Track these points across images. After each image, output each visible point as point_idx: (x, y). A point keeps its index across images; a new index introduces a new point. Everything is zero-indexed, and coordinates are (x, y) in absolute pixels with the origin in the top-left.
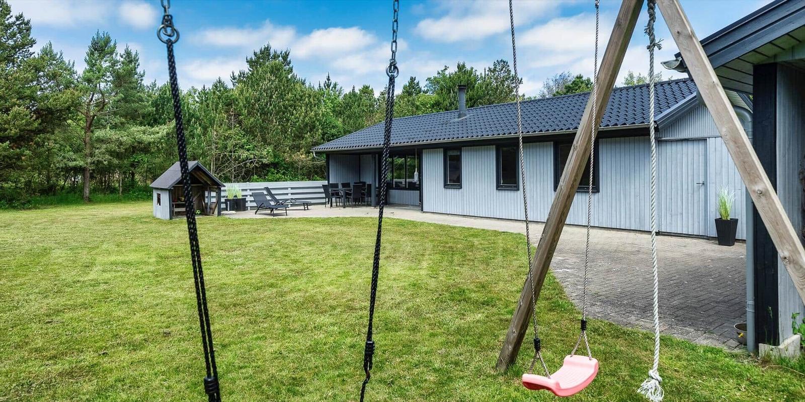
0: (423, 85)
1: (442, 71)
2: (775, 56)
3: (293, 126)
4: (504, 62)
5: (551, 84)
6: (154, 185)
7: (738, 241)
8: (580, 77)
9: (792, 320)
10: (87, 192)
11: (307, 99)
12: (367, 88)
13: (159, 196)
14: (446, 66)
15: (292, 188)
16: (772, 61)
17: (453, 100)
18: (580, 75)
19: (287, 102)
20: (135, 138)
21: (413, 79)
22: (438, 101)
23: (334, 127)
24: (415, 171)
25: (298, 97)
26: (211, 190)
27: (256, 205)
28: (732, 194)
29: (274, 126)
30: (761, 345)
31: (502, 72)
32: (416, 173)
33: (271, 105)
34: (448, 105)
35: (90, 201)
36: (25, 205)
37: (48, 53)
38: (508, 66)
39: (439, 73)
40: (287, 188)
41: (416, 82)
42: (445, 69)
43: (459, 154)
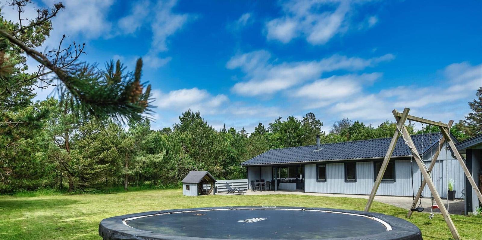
0: (266, 128)
1: (278, 120)
2: (471, 148)
3: (214, 152)
4: (312, 114)
5: (337, 125)
7: (456, 199)
8: (357, 122)
9: (476, 208)
10: (127, 186)
11: (218, 138)
12: (233, 129)
13: (188, 186)
14: (280, 117)
15: (234, 183)
17: (288, 136)
18: (357, 121)
19: (209, 140)
20: (151, 161)
21: (260, 124)
22: (280, 137)
23: (232, 152)
24: (300, 174)
25: (214, 137)
27: (228, 190)
28: (453, 181)
29: (205, 153)
30: (468, 213)
31: (311, 119)
32: (301, 175)
33: (203, 142)
34: (286, 139)
35: (128, 190)
36: (107, 192)
38: (315, 116)
39: (276, 121)
40: (232, 183)
41: (262, 125)
42: (279, 119)
43: (324, 166)
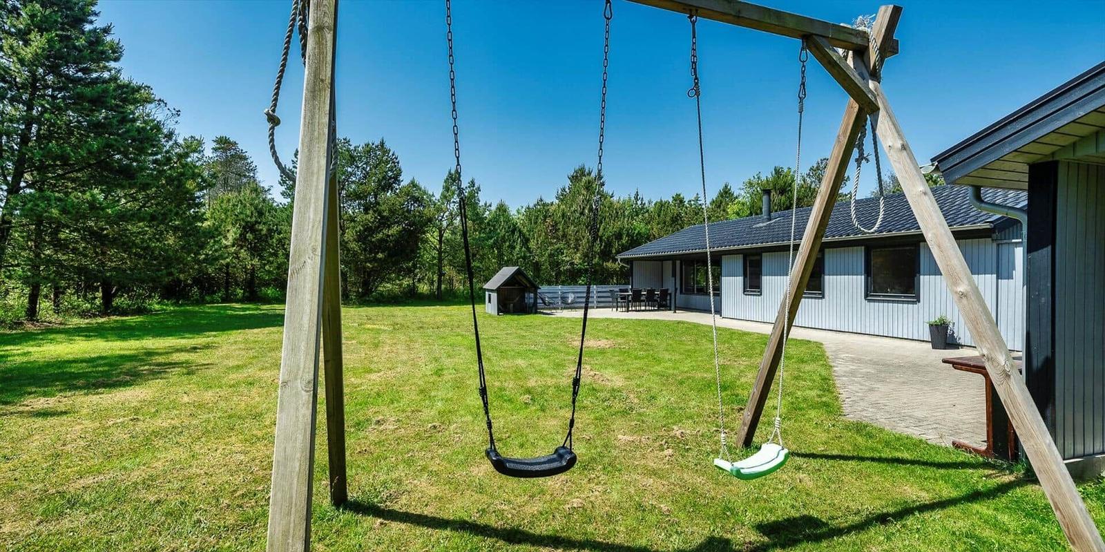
1: (756, 175)
2: (1053, 154)
6: (486, 286)
13: (490, 295)
16: (1051, 159)
21: (726, 187)
26: (530, 292)
37: (413, 184)
39: (753, 177)
41: (729, 190)
42: (760, 173)
